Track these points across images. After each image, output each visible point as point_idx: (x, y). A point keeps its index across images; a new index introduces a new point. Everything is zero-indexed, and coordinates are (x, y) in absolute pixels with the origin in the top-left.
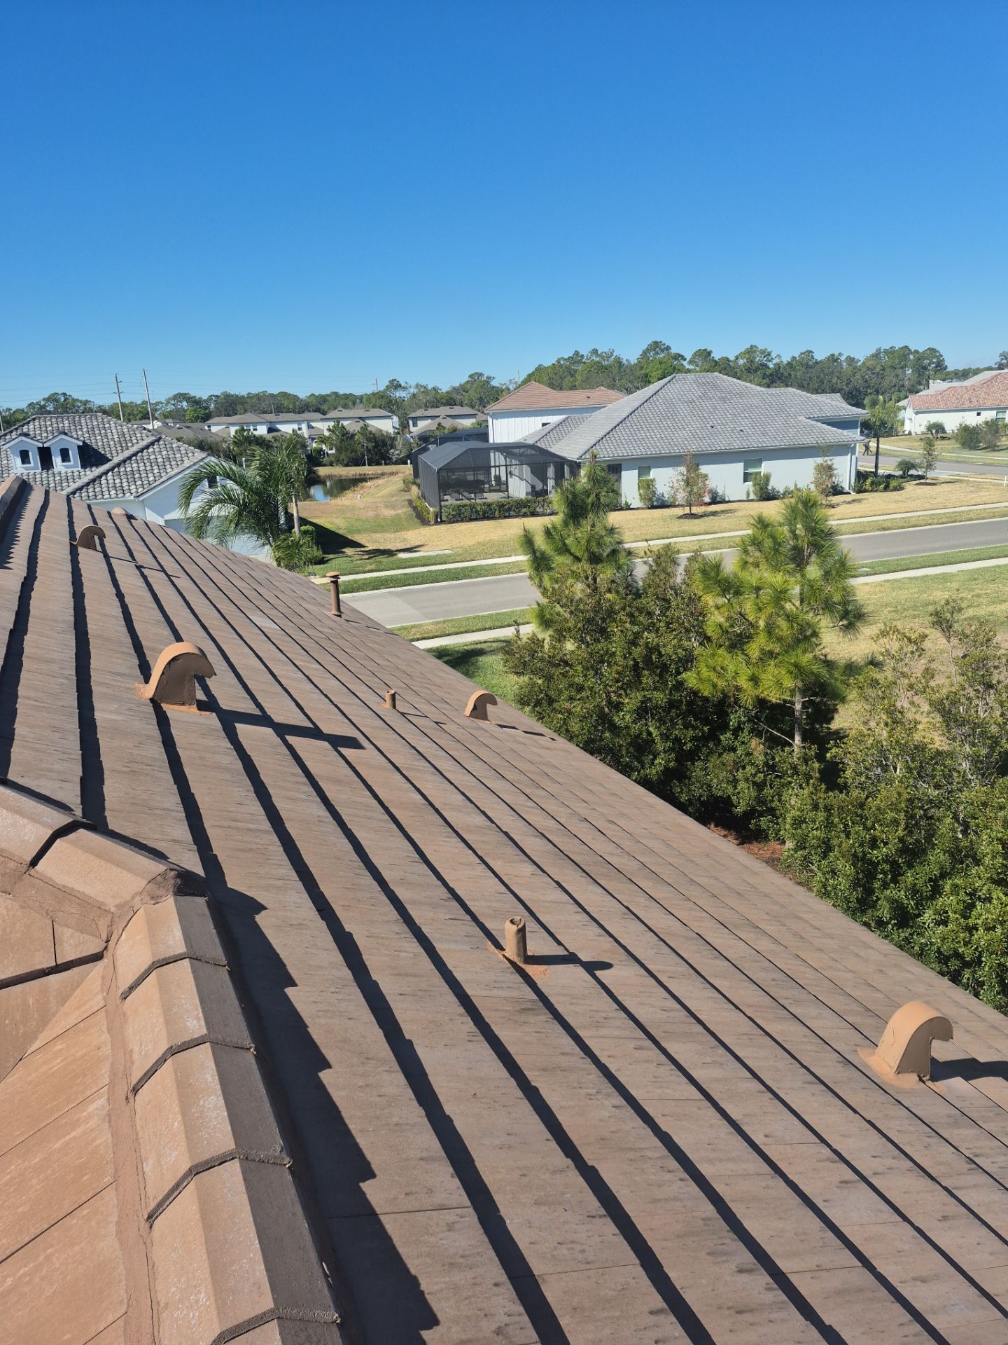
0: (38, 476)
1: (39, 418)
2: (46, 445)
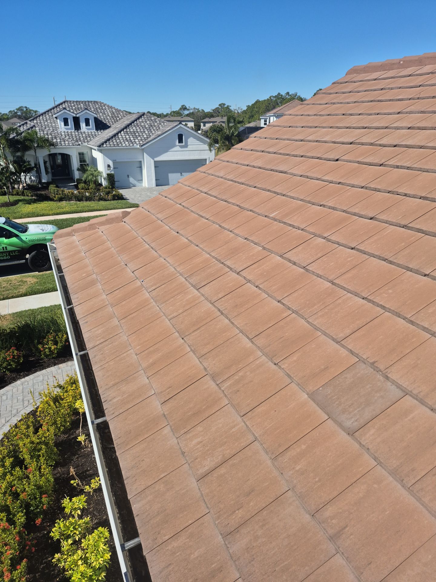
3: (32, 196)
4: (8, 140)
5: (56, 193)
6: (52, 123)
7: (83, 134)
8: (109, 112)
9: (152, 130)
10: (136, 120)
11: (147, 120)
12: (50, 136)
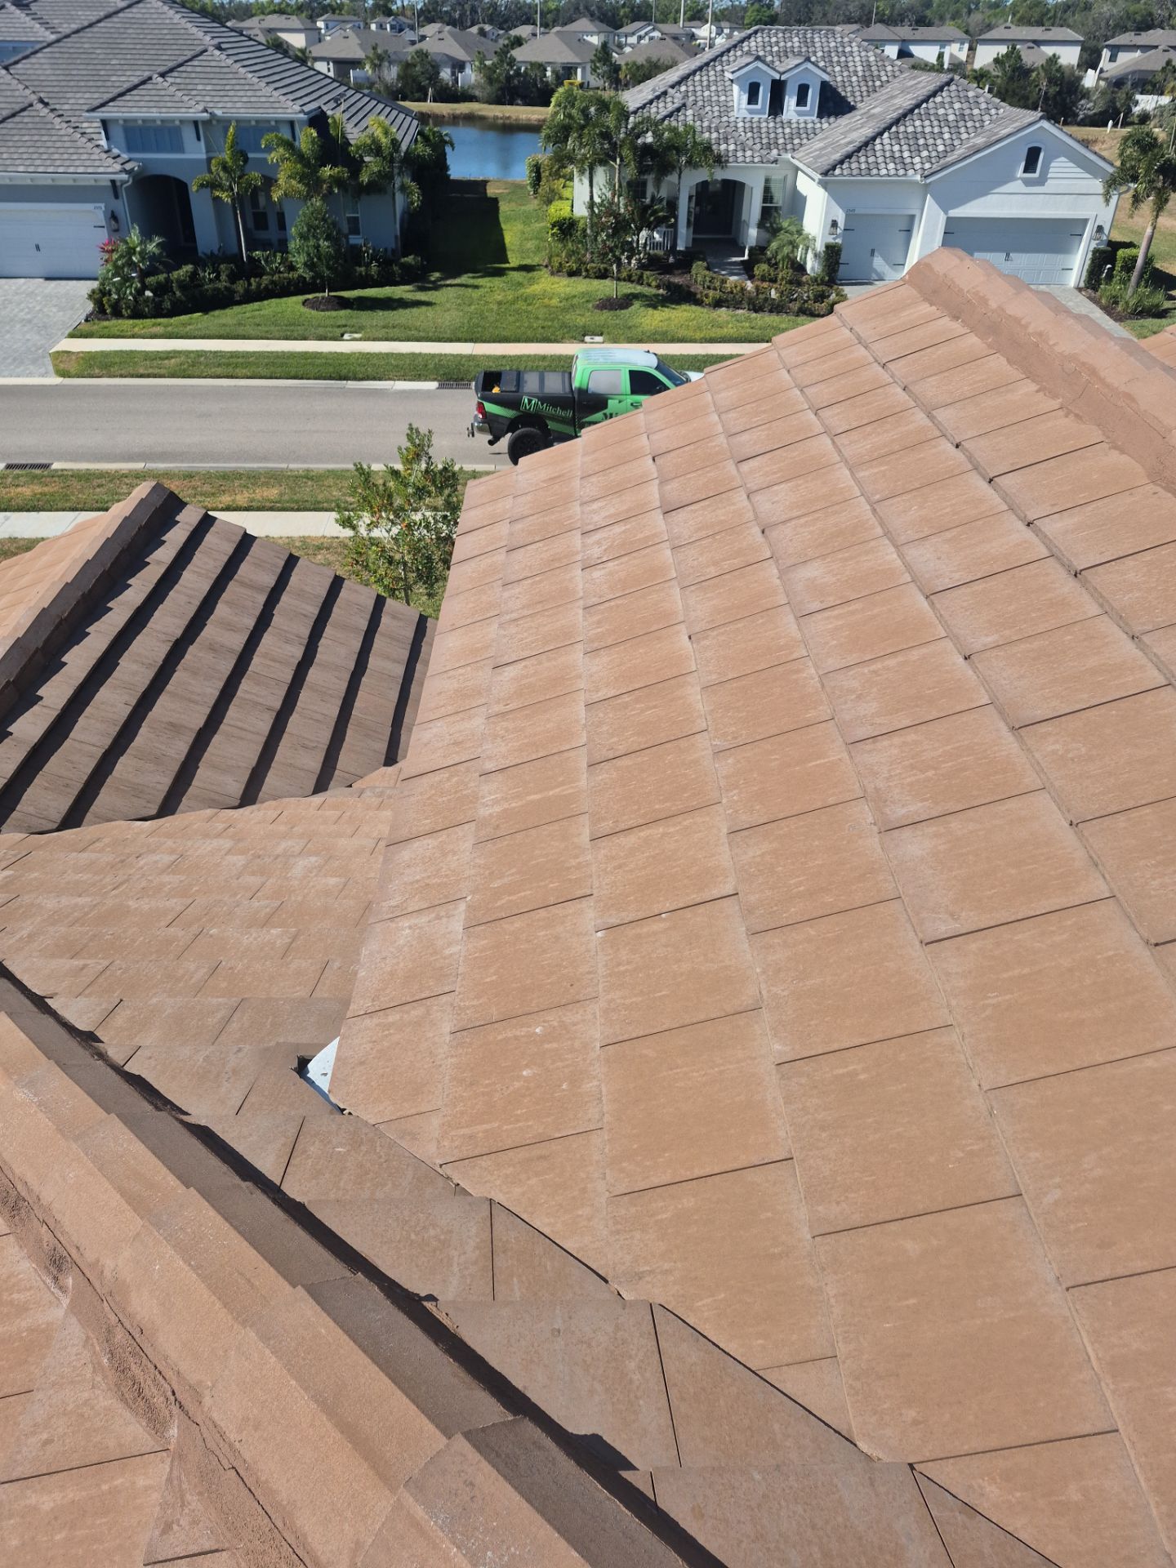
0: (764, 125)
1: (763, 30)
2: (783, 78)
3: (658, 287)
4: (634, 148)
5: (707, 284)
6: (720, 94)
7: (785, 126)
8: (859, 64)
9: (963, 130)
10: (926, 100)
11: (954, 100)
12: (715, 135)
